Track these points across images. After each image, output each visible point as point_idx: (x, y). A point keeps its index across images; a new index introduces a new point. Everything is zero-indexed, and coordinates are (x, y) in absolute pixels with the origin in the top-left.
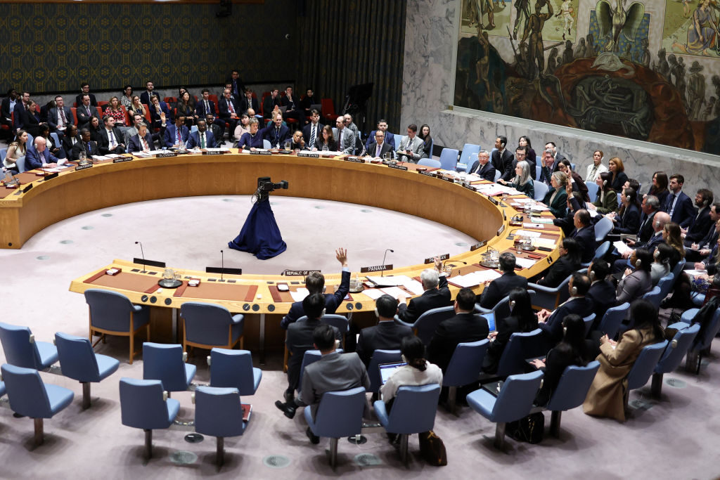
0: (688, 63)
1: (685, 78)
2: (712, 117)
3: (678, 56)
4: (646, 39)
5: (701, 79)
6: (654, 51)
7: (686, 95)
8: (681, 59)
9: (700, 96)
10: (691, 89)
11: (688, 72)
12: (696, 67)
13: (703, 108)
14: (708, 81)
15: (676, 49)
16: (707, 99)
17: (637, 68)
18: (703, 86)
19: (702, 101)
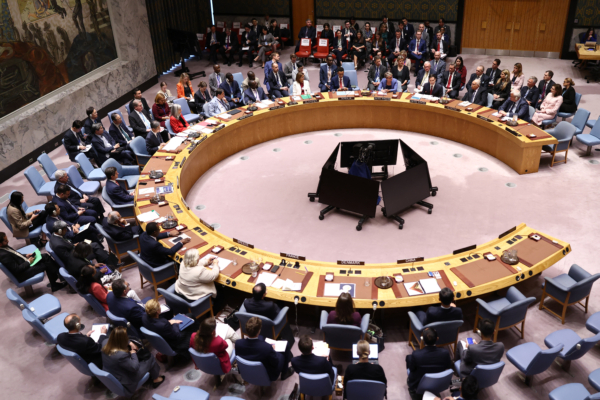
0: (41, 25)
1: (44, 37)
2: (65, 56)
3: (34, 23)
4: (11, 19)
5: (51, 34)
6: (19, 26)
7: (49, 49)
8: (37, 24)
9: (55, 46)
10: (50, 43)
11: (44, 32)
12: (47, 26)
13: (60, 52)
14: (56, 33)
15: (32, 18)
16: (59, 45)
17: (13, 46)
18: (54, 37)
19: (58, 48)
